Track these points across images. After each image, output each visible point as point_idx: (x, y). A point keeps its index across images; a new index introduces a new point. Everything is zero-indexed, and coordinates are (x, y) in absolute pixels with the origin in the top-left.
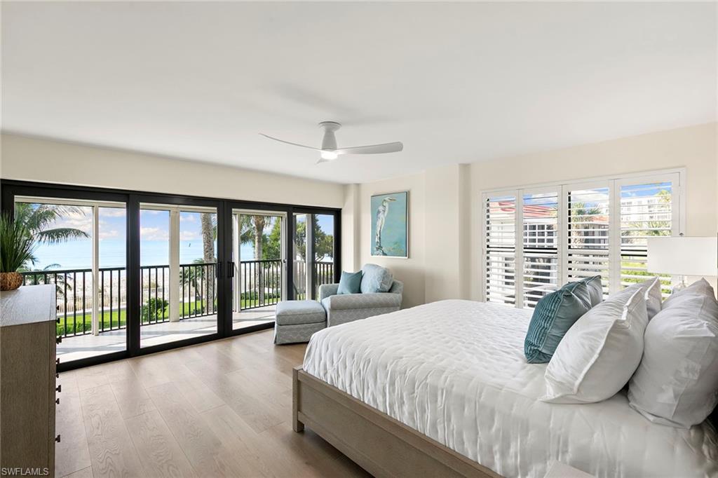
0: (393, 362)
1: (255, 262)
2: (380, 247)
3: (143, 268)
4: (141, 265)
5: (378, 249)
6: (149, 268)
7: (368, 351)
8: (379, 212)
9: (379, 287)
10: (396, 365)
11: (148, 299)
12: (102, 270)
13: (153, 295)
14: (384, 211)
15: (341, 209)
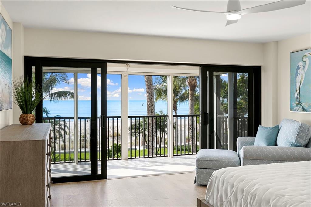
0: (275, 198)
1: (188, 116)
2: (300, 103)
3: (109, 117)
4: (107, 116)
5: (297, 105)
6: (113, 117)
7: (255, 187)
8: (298, 68)
9: (294, 141)
10: (278, 200)
11: (112, 144)
12: (80, 118)
13: (115, 142)
14: (304, 66)
15: (260, 67)
